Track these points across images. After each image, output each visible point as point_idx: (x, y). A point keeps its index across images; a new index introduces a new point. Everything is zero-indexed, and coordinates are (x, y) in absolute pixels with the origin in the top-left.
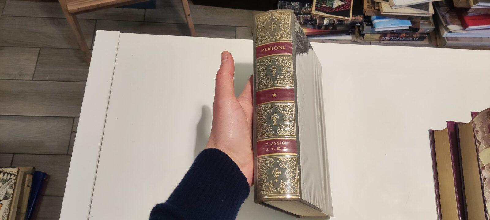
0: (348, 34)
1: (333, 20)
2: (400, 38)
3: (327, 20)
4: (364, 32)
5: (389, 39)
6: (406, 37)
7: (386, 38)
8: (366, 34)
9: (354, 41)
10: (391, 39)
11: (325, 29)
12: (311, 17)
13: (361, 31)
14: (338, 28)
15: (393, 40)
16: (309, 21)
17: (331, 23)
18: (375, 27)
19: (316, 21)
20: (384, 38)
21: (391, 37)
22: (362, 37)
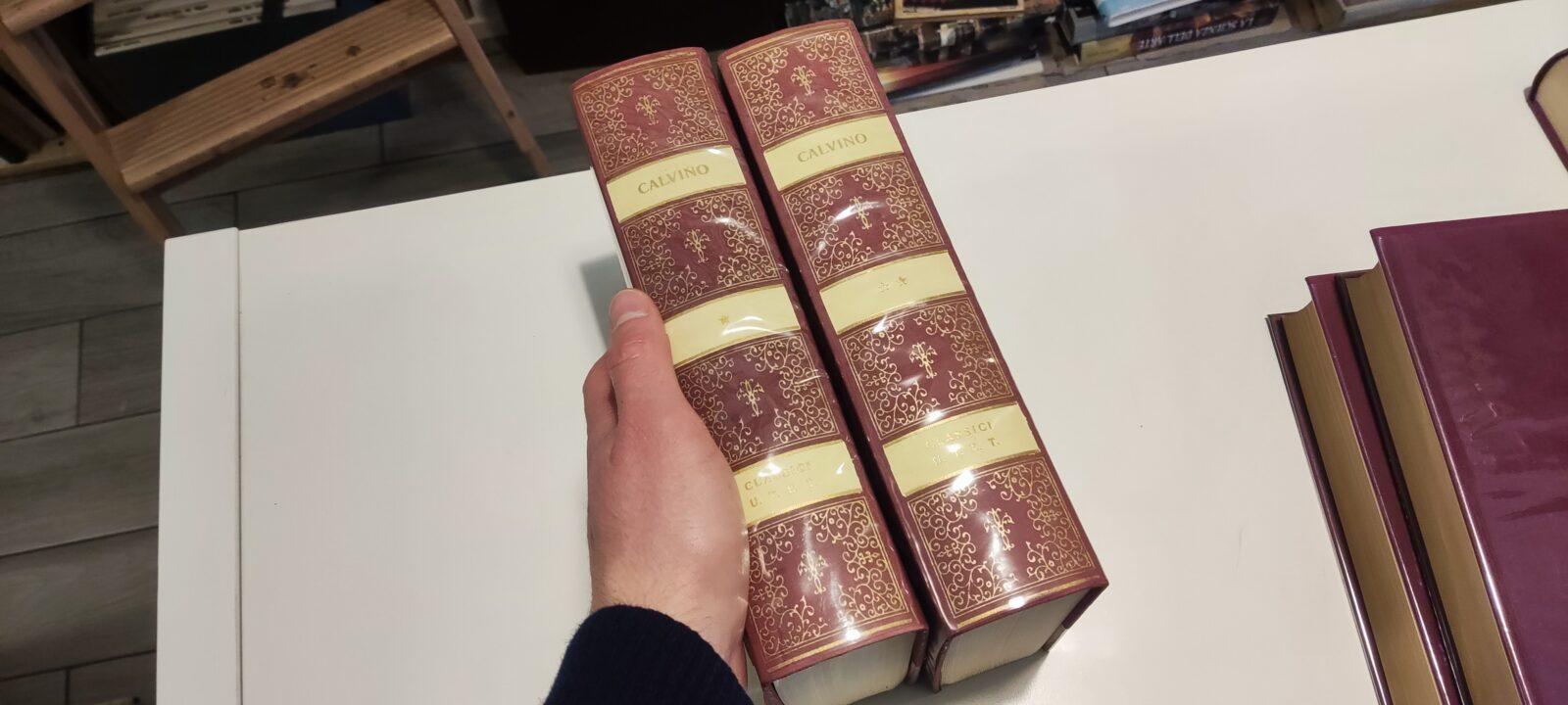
0: (1028, 55)
1: (968, 23)
2: (1194, 33)
3: (949, 27)
4: (1077, 39)
5: (1160, 42)
6: (1213, 23)
7: (1150, 43)
8: (1085, 42)
9: (1053, 74)
10: (1168, 39)
11: (950, 57)
12: (896, 32)
13: (1069, 39)
14: (992, 46)
15: (1175, 43)
16: (893, 44)
17: (964, 35)
18: (1104, 16)
19: (917, 39)
20: (1143, 42)
21: (1165, 34)
22: (1075, 57)
